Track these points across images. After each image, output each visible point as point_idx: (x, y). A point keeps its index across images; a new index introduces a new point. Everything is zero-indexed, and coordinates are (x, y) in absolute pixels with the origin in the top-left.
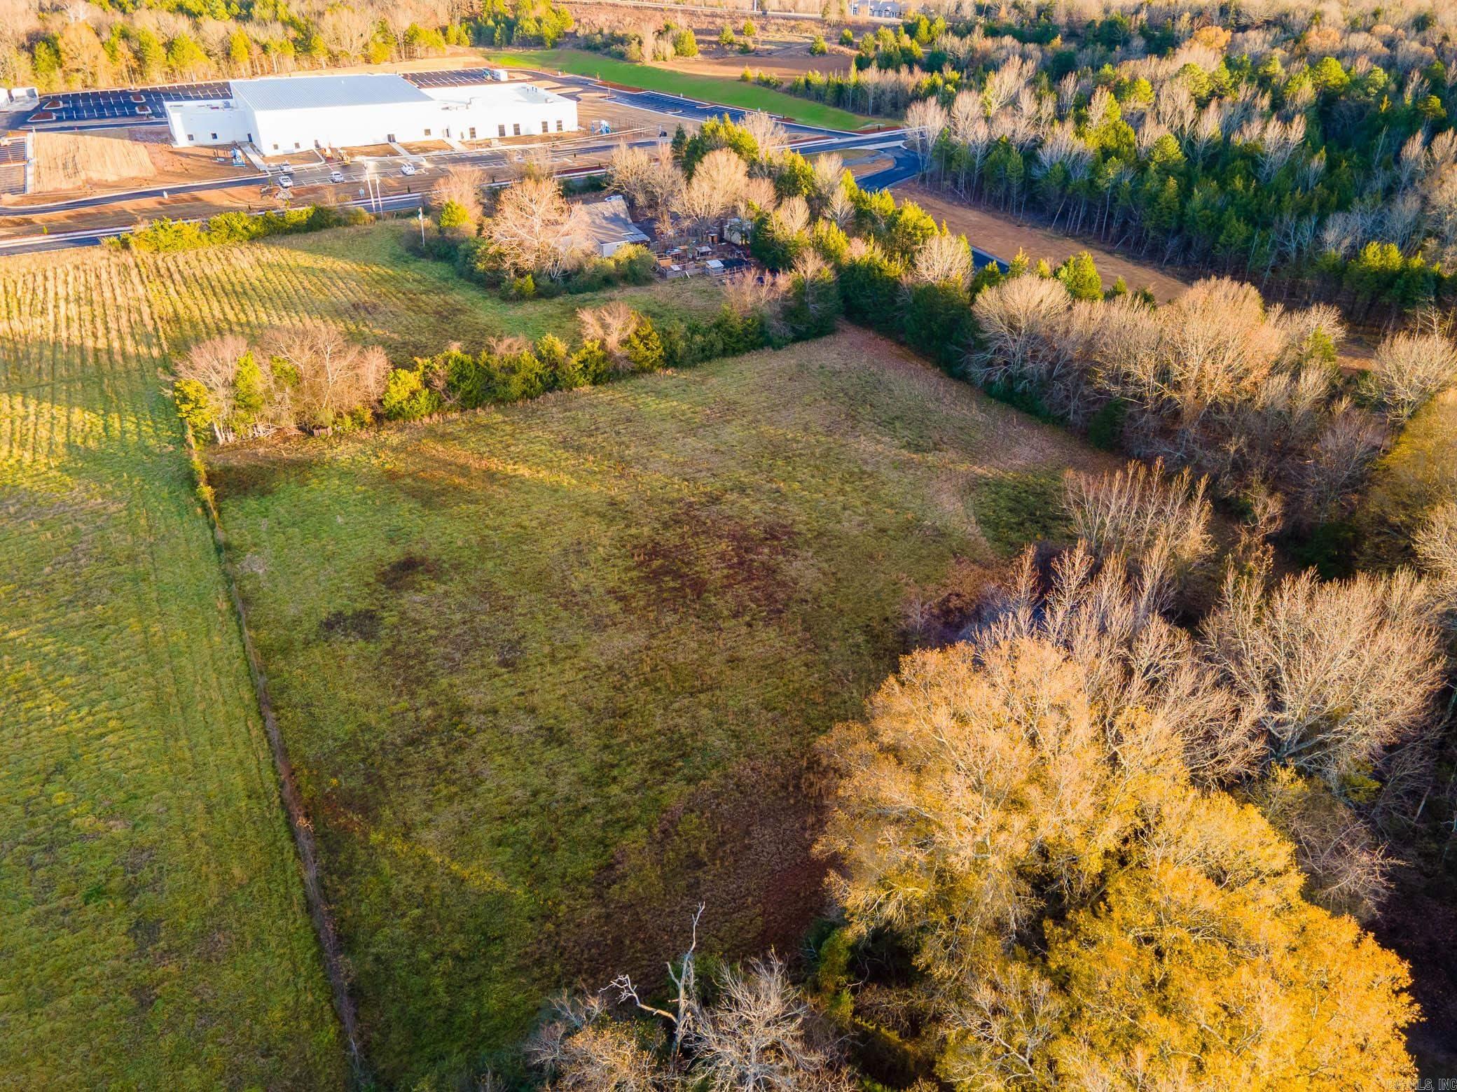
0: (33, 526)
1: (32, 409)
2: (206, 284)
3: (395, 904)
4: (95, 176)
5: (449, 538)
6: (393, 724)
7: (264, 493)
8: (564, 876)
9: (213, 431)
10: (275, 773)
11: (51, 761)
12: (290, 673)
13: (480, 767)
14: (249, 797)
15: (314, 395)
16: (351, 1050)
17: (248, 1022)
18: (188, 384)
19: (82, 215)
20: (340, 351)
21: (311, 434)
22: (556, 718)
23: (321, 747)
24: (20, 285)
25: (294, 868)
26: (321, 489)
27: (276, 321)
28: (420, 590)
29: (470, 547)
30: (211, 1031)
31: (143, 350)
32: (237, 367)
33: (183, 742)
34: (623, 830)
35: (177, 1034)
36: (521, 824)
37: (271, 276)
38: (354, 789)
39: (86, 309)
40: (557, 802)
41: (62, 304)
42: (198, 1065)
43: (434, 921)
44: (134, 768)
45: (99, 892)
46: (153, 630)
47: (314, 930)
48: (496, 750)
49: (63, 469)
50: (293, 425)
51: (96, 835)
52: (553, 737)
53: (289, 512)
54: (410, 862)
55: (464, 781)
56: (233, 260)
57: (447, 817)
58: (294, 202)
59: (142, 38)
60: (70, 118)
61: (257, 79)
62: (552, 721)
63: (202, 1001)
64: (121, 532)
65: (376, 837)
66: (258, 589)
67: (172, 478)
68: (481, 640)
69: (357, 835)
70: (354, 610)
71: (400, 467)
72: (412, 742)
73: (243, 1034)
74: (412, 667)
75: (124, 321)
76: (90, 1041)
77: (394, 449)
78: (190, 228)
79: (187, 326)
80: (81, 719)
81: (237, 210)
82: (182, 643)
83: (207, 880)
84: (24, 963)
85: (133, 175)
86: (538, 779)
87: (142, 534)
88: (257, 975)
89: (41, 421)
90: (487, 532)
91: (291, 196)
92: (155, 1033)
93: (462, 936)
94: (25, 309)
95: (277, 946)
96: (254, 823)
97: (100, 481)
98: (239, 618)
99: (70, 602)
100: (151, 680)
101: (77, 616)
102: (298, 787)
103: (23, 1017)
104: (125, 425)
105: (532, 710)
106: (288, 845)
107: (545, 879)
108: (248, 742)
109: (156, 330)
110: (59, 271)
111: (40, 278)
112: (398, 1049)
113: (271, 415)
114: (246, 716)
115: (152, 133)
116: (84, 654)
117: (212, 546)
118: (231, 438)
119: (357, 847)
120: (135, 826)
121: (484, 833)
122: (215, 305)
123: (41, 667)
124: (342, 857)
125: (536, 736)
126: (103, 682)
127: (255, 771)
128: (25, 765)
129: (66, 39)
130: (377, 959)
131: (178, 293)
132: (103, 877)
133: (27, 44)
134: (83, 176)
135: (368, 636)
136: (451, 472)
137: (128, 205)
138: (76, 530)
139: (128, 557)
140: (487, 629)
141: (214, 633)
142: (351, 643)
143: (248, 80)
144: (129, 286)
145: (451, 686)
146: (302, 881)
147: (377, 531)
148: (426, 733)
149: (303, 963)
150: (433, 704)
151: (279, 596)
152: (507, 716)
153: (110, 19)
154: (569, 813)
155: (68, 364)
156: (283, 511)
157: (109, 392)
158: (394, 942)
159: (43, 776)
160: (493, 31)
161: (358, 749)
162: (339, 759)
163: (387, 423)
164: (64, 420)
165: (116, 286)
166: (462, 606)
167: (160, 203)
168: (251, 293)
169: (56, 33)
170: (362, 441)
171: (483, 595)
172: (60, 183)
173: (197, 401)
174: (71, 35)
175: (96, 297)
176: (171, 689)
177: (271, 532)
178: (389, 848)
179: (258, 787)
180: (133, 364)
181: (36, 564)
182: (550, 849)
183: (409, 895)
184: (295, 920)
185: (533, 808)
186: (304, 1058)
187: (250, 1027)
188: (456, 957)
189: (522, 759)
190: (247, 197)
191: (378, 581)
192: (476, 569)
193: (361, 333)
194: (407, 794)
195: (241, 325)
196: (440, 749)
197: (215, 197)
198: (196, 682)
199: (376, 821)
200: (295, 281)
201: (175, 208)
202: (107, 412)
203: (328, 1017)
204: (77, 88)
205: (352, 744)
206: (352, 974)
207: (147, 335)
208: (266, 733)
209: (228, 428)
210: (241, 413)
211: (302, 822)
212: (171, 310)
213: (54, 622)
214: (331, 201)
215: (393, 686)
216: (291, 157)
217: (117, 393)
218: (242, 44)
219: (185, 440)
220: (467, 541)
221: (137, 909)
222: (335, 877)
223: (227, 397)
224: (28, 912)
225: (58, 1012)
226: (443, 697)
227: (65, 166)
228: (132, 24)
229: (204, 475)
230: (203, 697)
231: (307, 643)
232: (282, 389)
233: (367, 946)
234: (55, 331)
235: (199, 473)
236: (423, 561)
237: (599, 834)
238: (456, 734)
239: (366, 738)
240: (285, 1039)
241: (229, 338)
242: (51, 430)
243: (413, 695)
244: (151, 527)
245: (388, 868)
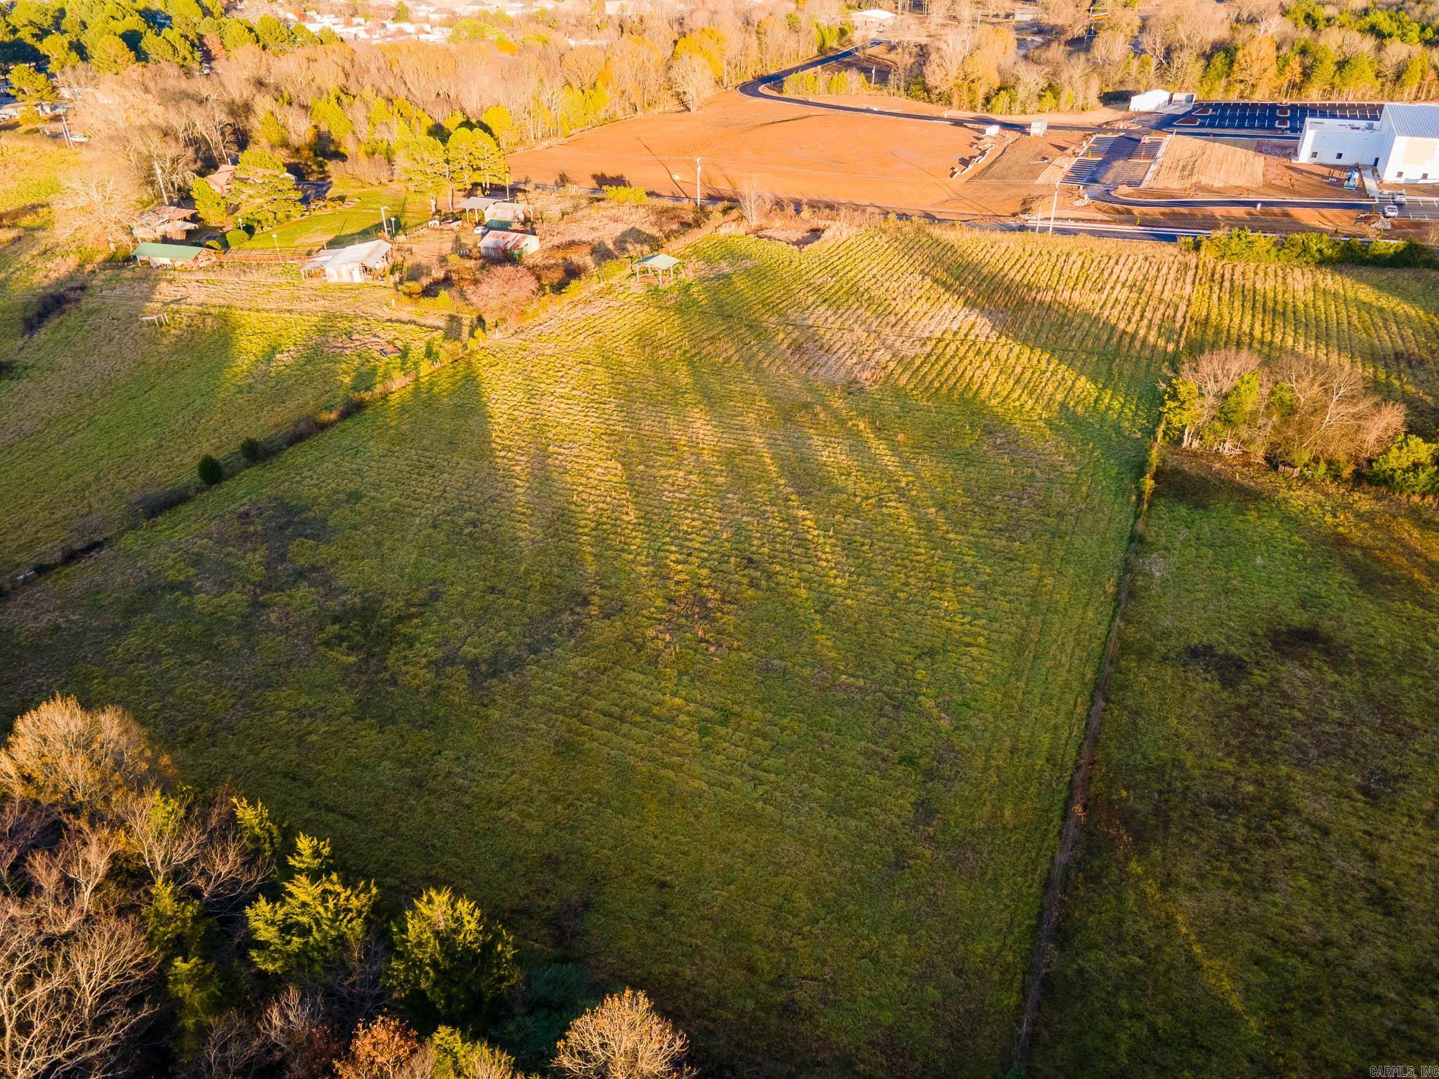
0: (1006, 461)
1: (1051, 368)
2: (1250, 296)
3: (1121, 939)
4: (1205, 181)
5: (1371, 631)
6: (1207, 777)
7: (1200, 506)
8: (1313, 1046)
9: (1183, 432)
10: (1079, 754)
11: (928, 644)
12: (1136, 676)
13: (1277, 874)
14: (1048, 760)
15: (1300, 431)
16: (1021, 1027)
17: (957, 937)
18: (1184, 383)
19: (1174, 214)
20: (1353, 397)
21: (1276, 468)
22: (1397, 883)
23: (1128, 757)
24: (1095, 263)
25: (1052, 843)
26: (1254, 523)
27: (1300, 348)
28: (1308, 667)
29: (1393, 652)
30: (930, 922)
31: (1161, 342)
32: (1237, 382)
33: (1022, 684)
34: (1411, 1052)
35: (907, 904)
36: (1292, 961)
37: (1320, 303)
38: (1138, 811)
39: (1134, 295)
40: (1349, 969)
41: (1119, 286)
42: (909, 940)
43: (1150, 983)
44: (978, 683)
45: (909, 760)
46: (1046, 581)
47: (1041, 906)
48: (1305, 870)
49: (1049, 422)
50: (1261, 453)
51: (929, 717)
52: (1382, 900)
53: (1212, 533)
54: (1155, 912)
55: (1251, 876)
56: (1289, 280)
57: (1216, 899)
58: (1387, 235)
59: (1320, 55)
60: (1211, 125)
61: (1417, 104)
62: (1391, 883)
63: (935, 894)
64: (1064, 491)
65: (1135, 867)
66: (1146, 589)
67: (1127, 461)
68: (1351, 753)
69: (1119, 853)
70: (1227, 651)
71: (1357, 535)
72: (1217, 805)
73: (949, 943)
74: (1257, 736)
75: (1159, 314)
76: (853, 862)
77: (1358, 515)
78: (1263, 241)
79: (1210, 332)
80: (963, 624)
81: (1321, 232)
82: (1062, 604)
83: (984, 804)
84: (844, 777)
85: (1239, 184)
86: (1338, 930)
87: (1078, 499)
88: (982, 906)
89: (1054, 378)
90: (1423, 645)
91: (1389, 227)
92: (894, 891)
93: (1170, 1018)
94: (1089, 285)
95: (1007, 896)
96: (1041, 784)
97: (1070, 443)
98: (1118, 606)
99: (1000, 530)
100: (1024, 621)
101: (1000, 543)
102: (1090, 778)
103: (824, 814)
104: (1113, 402)
105: (1372, 858)
106: (1057, 821)
107: (1289, 1034)
108: (1070, 714)
109: (1182, 328)
110: (1131, 259)
111: (1112, 262)
112: (1059, 1063)
113: (1245, 436)
114: (1080, 693)
115: (1279, 147)
116: (989, 575)
117: (1128, 534)
118: (1196, 444)
119: (1114, 864)
120: (957, 728)
121: (1246, 940)
122: (1248, 318)
123: (957, 570)
124: (1096, 863)
125: (1362, 886)
126: (991, 604)
127: (1063, 742)
128: (912, 637)
129: (1246, 52)
130: (1081, 971)
131: (1219, 298)
132: (918, 751)
133: (1208, 52)
134: (1194, 179)
135: (1227, 683)
136: (1415, 564)
137: (1219, 211)
138: (1033, 475)
139: (1058, 513)
140: (1364, 745)
141: (1091, 608)
142: (1206, 680)
143: (1407, 104)
144: (1180, 284)
145: (1289, 778)
146: (1053, 858)
147: (1291, 587)
148: (1236, 805)
149: (1019, 926)
150: (1259, 783)
151: (1162, 603)
152: (1337, 845)
153: (1298, 34)
154: (1357, 990)
155: (1097, 338)
156: (1207, 529)
157: (1115, 372)
158: (1102, 970)
159: (919, 652)
161: (1161, 779)
162: (1141, 777)
163: (1366, 486)
164: (1070, 382)
165: (1169, 282)
166: (1347, 707)
167: (1249, 214)
168: (1290, 314)
169: (1239, 43)
170: (1327, 495)
171: (1380, 707)
172: (1173, 184)
173: (1183, 403)
174: (1252, 48)
175: (1147, 287)
176: (1034, 636)
177: (1186, 544)
178: (1142, 885)
179: (1059, 756)
180: (1147, 353)
181: (993, 489)
182: (1313, 1009)
183: (1138, 941)
184: (1030, 887)
185: (1315, 954)
186: (983, 1001)
187: (957, 942)
188: (1154, 1030)
189: (1331, 899)
190: (1342, 221)
191: (1266, 636)
192: (1386, 676)
193: (1388, 385)
194: (1186, 850)
195: (1262, 343)
196: (1243, 830)
197: (1307, 216)
198: (1055, 641)
199: (1143, 853)
200: (1344, 313)
201: (1261, 220)
202: (1105, 387)
203: (1017, 985)
204: (1233, 98)
205: (1158, 770)
206: (1054, 968)
207: (1172, 331)
208: (1089, 716)
209: (1198, 434)
210: (1218, 425)
211: (1078, 809)
212: (1204, 313)
213: (982, 540)
214: (1432, 240)
215: (1227, 744)
216: (1413, 187)
217: (1121, 374)
218: (1419, 67)
219: (1154, 433)
220: (1392, 643)
221: (928, 792)
222: (1080, 875)
223: (1213, 407)
224: (863, 743)
225: (846, 827)
226: (1274, 783)
227: (1184, 168)
228: (1316, 41)
229: (1154, 468)
230: (1055, 656)
231: (1165, 658)
232: (1269, 416)
233: (1077, 954)
234: (1102, 308)
235: (1151, 465)
236: (1327, 640)
237: (1381, 1036)
238: (1268, 826)
239: (1174, 774)
240: (976, 973)
241: (1245, 352)
242: (1056, 389)
243: (1242, 762)
244: (1088, 496)
245: (1131, 902)
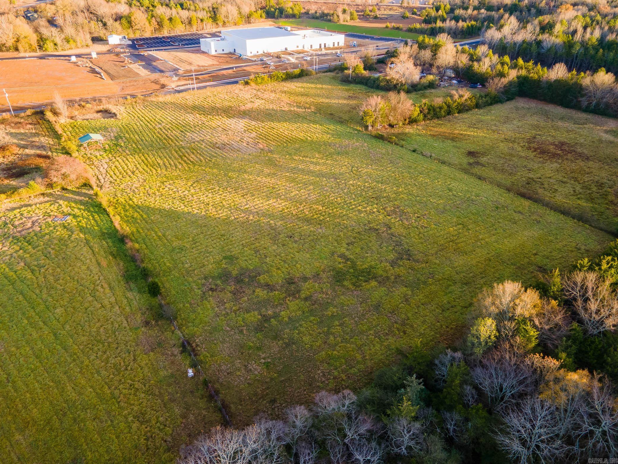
4: (199, 64)
59: (161, 17)
115: (194, 50)
134: (195, 64)
160: (274, 13)
163: (411, 124)
172: (191, 67)
209: (372, 125)
214: (305, 67)
218: (195, 19)
227: (182, 61)
